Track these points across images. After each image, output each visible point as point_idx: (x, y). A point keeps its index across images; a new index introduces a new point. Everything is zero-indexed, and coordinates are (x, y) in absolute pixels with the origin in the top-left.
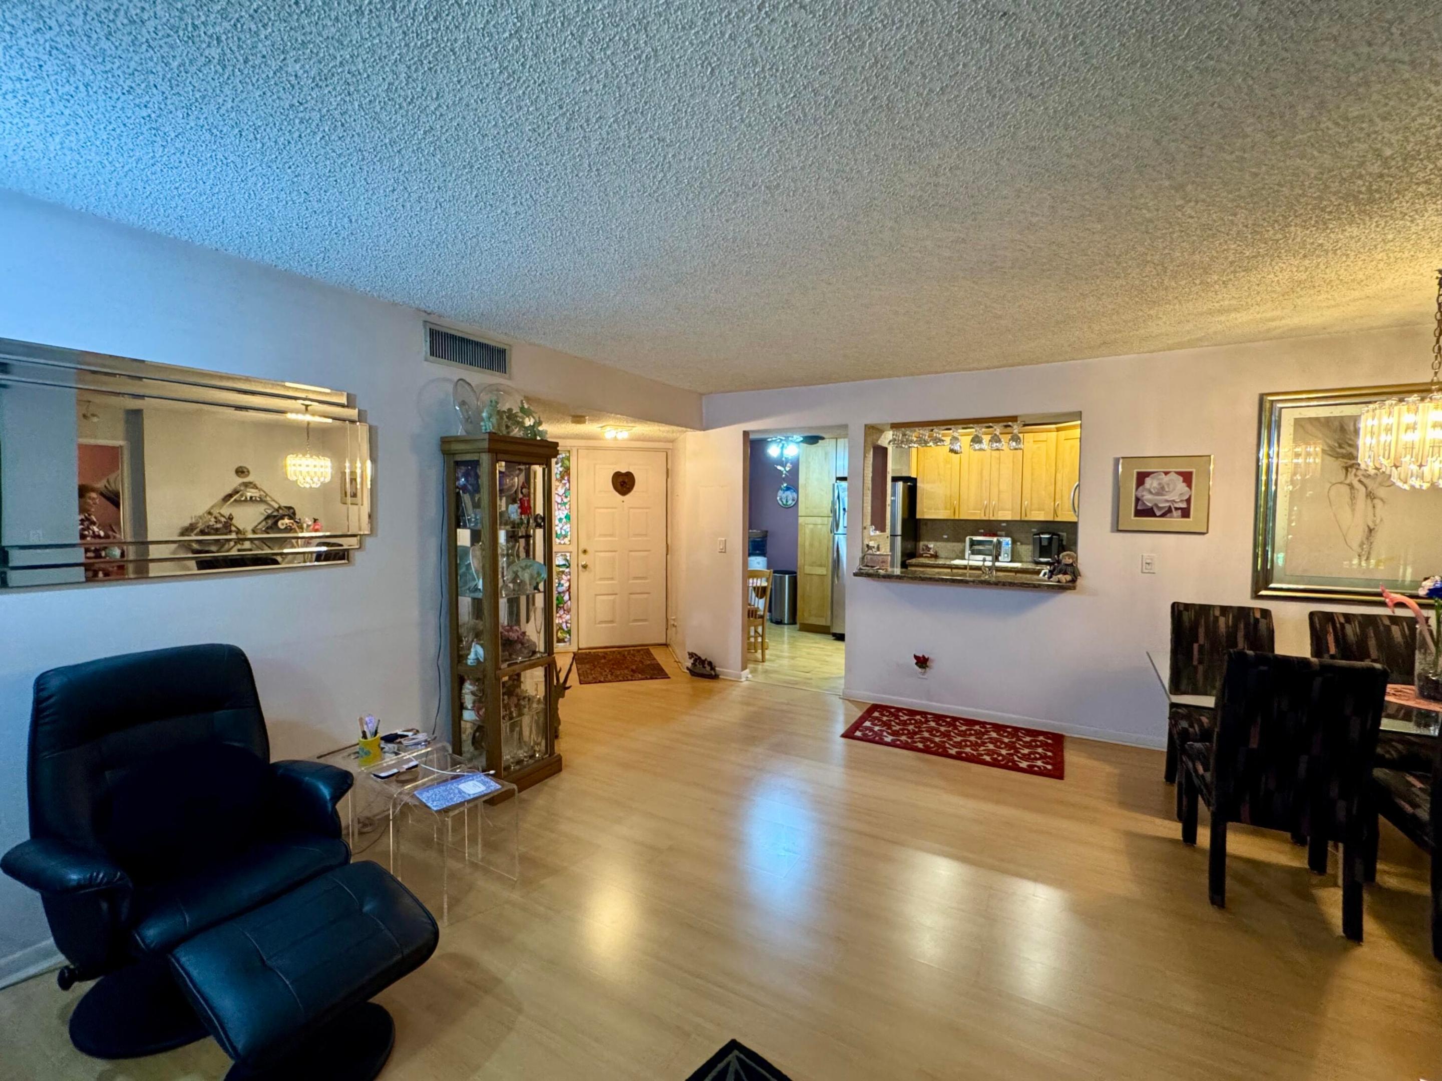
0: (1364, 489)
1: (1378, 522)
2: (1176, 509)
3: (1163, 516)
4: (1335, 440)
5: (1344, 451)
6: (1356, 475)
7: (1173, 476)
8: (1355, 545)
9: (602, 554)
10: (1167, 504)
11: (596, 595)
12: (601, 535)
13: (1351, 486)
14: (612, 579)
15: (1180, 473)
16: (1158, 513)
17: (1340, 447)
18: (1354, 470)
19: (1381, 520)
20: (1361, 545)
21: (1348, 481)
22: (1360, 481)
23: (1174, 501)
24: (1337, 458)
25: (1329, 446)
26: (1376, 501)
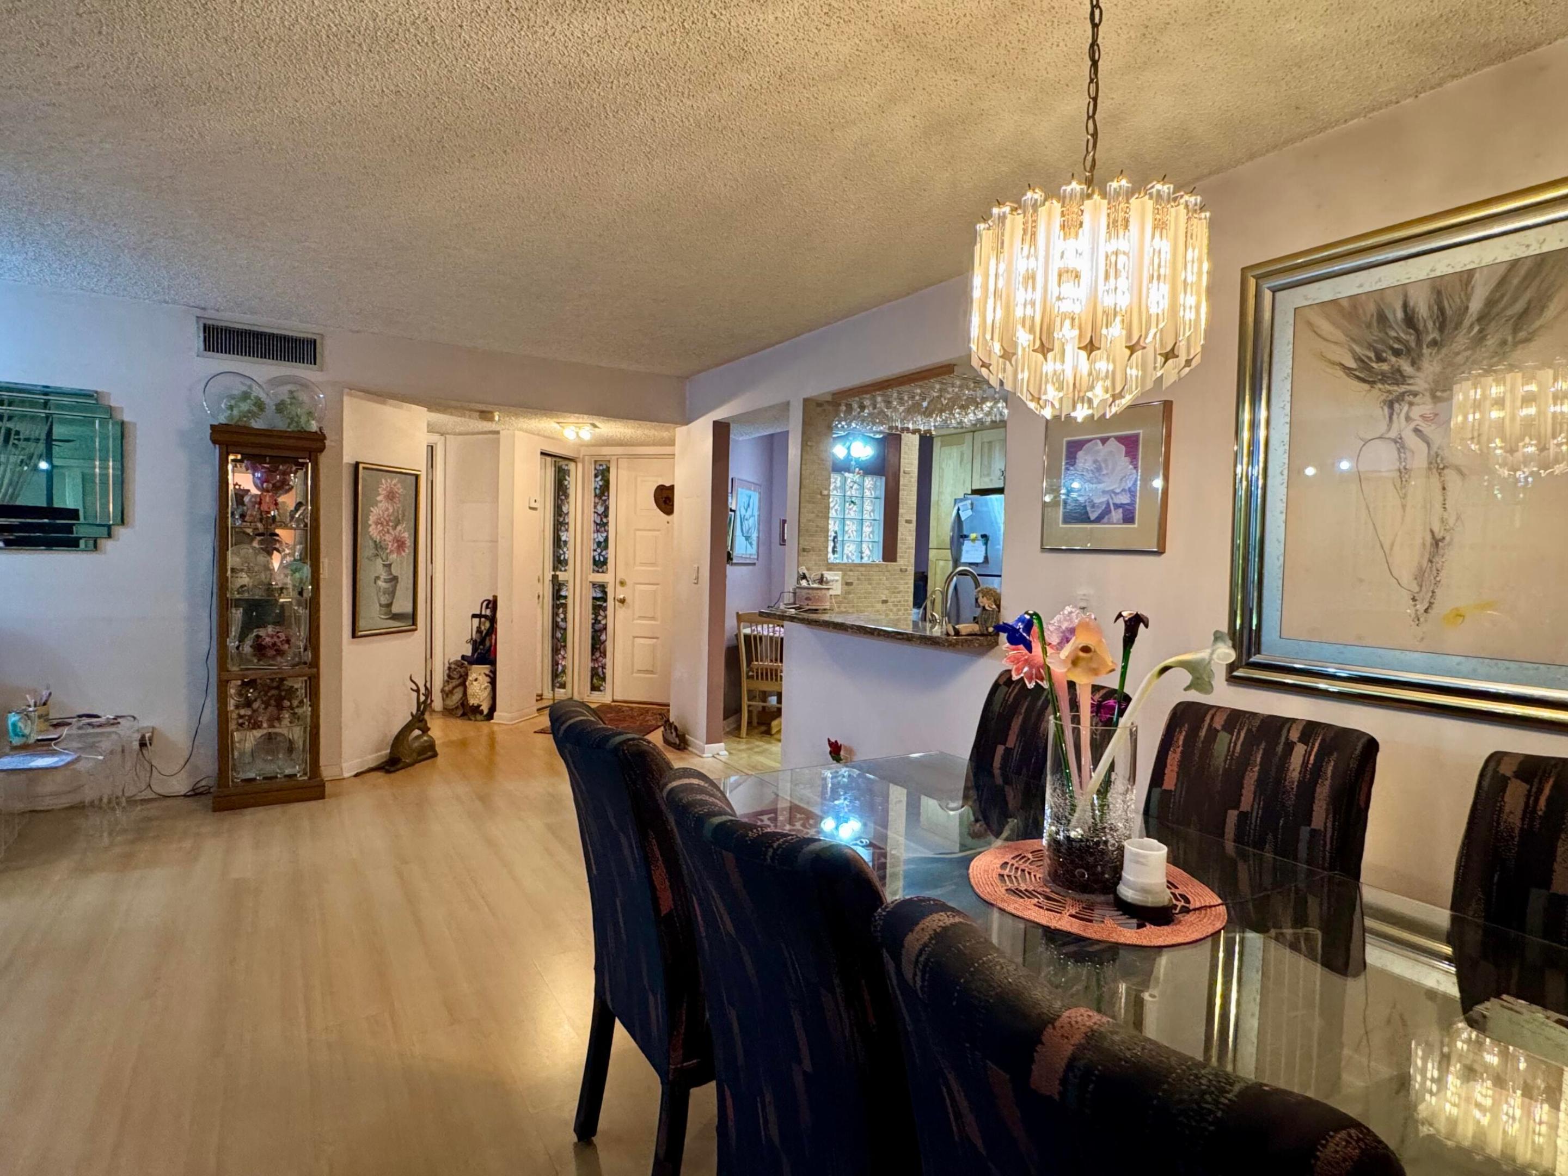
0: (1424, 446)
1: (1451, 521)
2: (1117, 506)
3: (1098, 520)
4: (1370, 346)
5: (1385, 367)
6: (1408, 419)
7: (1113, 445)
8: (1406, 577)
9: (643, 587)
10: (1104, 499)
11: (635, 637)
12: (642, 564)
13: (1399, 443)
14: (653, 618)
15: (1120, 439)
16: (1093, 517)
17: (1380, 359)
18: (1406, 408)
19: (1458, 518)
20: (1420, 577)
21: (1393, 434)
22: (1417, 431)
23: (1113, 492)
24: (1372, 383)
25: (1359, 359)
26: (1450, 475)
